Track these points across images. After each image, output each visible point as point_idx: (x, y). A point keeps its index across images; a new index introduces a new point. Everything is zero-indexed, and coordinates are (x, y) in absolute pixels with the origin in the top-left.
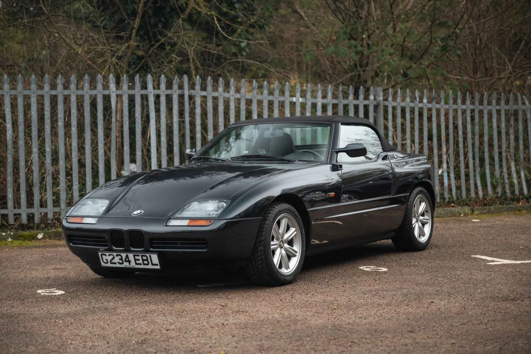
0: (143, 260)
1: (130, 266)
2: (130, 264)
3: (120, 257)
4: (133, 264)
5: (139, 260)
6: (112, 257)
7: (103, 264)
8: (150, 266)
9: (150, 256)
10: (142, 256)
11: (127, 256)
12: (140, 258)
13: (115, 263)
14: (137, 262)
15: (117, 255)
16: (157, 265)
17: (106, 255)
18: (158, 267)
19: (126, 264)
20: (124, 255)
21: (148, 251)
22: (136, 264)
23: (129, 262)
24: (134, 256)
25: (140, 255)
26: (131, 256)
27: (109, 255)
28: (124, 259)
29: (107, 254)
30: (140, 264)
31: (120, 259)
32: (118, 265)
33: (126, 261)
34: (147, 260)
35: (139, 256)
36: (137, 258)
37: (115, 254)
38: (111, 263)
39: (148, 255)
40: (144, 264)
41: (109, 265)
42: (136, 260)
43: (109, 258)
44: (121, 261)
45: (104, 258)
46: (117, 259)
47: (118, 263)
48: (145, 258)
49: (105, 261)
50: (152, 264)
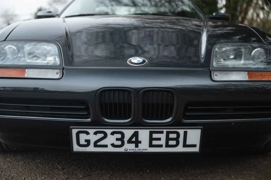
0: (168, 139)
1: (137, 150)
2: (137, 146)
3: (119, 136)
4: (144, 147)
5: (159, 139)
6: (101, 136)
7: (76, 148)
8: (180, 149)
9: (185, 133)
10: (168, 133)
11: (136, 135)
12: (163, 136)
13: (106, 146)
14: (154, 143)
15: (113, 134)
16: (195, 146)
17: (88, 133)
18: (197, 149)
19: (130, 148)
20: (128, 133)
21: (177, 124)
22: (151, 145)
23: (137, 143)
24: (151, 133)
25: (165, 131)
26: (144, 135)
27: (96, 133)
28: (126, 140)
29: (92, 131)
30: (161, 146)
31: (117, 139)
32: (110, 149)
33: (130, 141)
34: (177, 139)
35: (162, 132)
36: (155, 136)
37: (109, 131)
38: (96, 145)
39: (181, 132)
40: (167, 146)
41: (91, 149)
42: (151, 139)
43: (93, 138)
44: (119, 143)
45: (83, 137)
46: (111, 139)
47: (113, 145)
48: (174, 136)
49: (82, 142)
50: (185, 145)
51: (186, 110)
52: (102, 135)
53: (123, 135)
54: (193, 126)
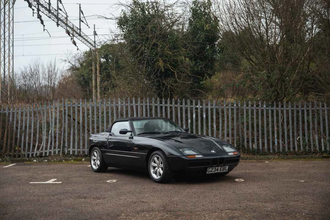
0: (223, 169)
3: (215, 169)
4: (219, 171)
7: (207, 173)
8: (225, 171)
12: (222, 168)
13: (212, 172)
14: (221, 170)
17: (210, 169)
18: (227, 171)
19: (216, 171)
20: (217, 168)
21: (224, 165)
22: (220, 171)
23: (218, 170)
26: (219, 168)
29: (211, 168)
32: (213, 172)
34: (224, 169)
36: (221, 168)
37: (214, 168)
38: (211, 172)
39: (225, 167)
40: (223, 170)
41: (210, 173)
42: (220, 169)
43: (211, 170)
44: (215, 171)
45: (209, 170)
46: (214, 170)
47: (214, 171)
48: (224, 168)
49: (209, 171)
50: (225, 170)
51: (226, 162)
52: (212, 169)
53: (216, 168)
54: (227, 165)
